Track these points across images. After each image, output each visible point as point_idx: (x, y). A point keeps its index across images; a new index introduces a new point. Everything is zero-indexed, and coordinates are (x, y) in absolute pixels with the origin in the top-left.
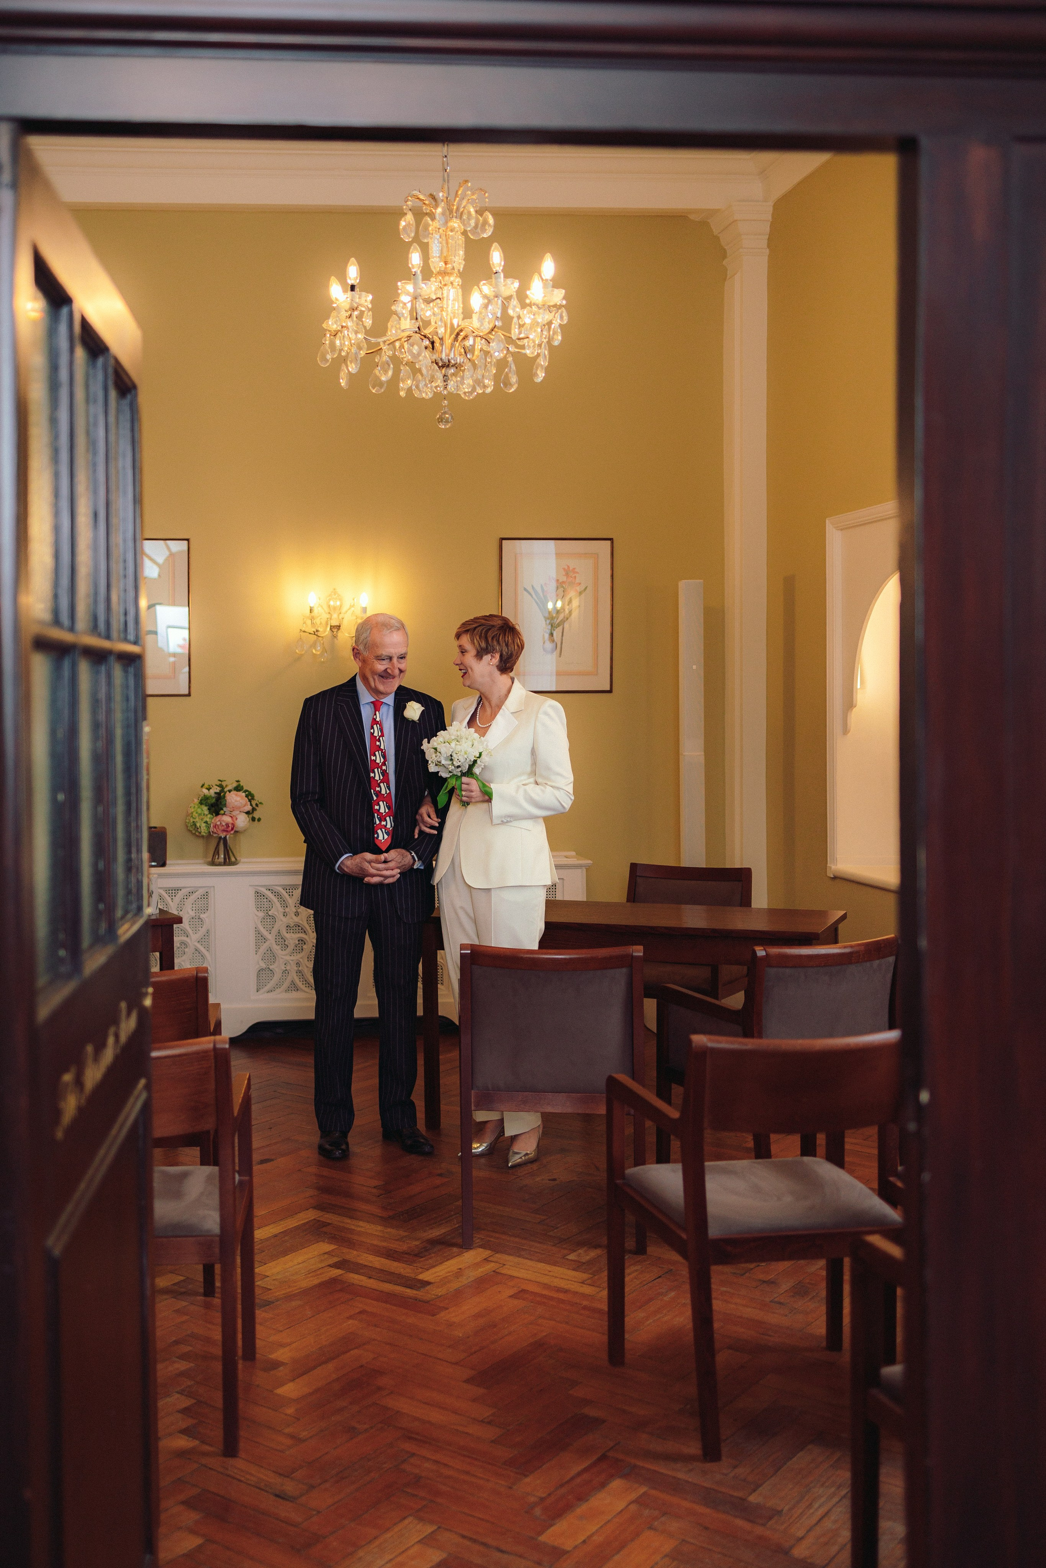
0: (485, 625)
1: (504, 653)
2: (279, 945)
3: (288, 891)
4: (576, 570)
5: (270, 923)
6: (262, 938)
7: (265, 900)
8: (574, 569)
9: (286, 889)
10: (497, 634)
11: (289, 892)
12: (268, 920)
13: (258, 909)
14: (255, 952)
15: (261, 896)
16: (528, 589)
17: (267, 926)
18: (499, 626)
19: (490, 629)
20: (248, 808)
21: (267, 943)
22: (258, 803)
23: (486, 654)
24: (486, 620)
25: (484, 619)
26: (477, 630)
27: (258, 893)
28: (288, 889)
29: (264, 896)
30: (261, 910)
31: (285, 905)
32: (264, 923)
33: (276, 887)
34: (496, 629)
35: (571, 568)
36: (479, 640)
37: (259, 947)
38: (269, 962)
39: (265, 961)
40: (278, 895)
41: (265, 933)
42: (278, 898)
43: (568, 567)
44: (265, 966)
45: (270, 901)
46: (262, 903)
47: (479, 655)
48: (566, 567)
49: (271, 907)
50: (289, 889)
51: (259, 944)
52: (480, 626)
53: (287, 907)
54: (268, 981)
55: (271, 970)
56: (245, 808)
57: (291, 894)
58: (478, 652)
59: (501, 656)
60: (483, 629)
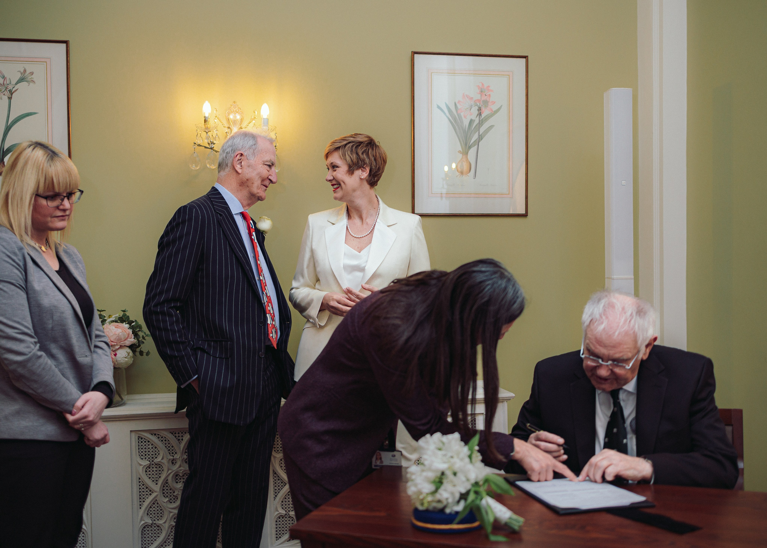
0: (355, 142)
1: (373, 167)
2: (167, 496)
3: (177, 435)
4: (490, 88)
5: (156, 473)
6: (147, 490)
7: (150, 446)
8: (489, 86)
9: (175, 433)
10: (366, 149)
11: (179, 436)
12: (155, 469)
13: (142, 457)
14: (139, 507)
15: (145, 442)
16: (441, 106)
17: (153, 476)
18: (366, 143)
19: (360, 145)
20: (132, 340)
21: (154, 495)
22: (145, 336)
23: (357, 169)
24: (354, 138)
25: (351, 137)
26: (347, 146)
27: (142, 439)
28: (177, 432)
29: (149, 442)
30: (146, 458)
31: (171, 450)
32: (149, 473)
33: (163, 432)
34: (365, 145)
35: (485, 87)
36: (351, 155)
37: (143, 500)
38: (156, 517)
39: (151, 516)
40: (165, 440)
41: (149, 482)
42: (166, 444)
43: (483, 84)
44: (151, 522)
45: (156, 448)
46: (147, 450)
47: (351, 171)
48: (480, 85)
49: (157, 454)
50: (179, 433)
51: (143, 497)
52: (349, 143)
53: (176, 453)
54: (155, 538)
55: (158, 526)
56: (126, 342)
57: (180, 438)
58: (350, 167)
59: (370, 171)
60: (352, 146)
